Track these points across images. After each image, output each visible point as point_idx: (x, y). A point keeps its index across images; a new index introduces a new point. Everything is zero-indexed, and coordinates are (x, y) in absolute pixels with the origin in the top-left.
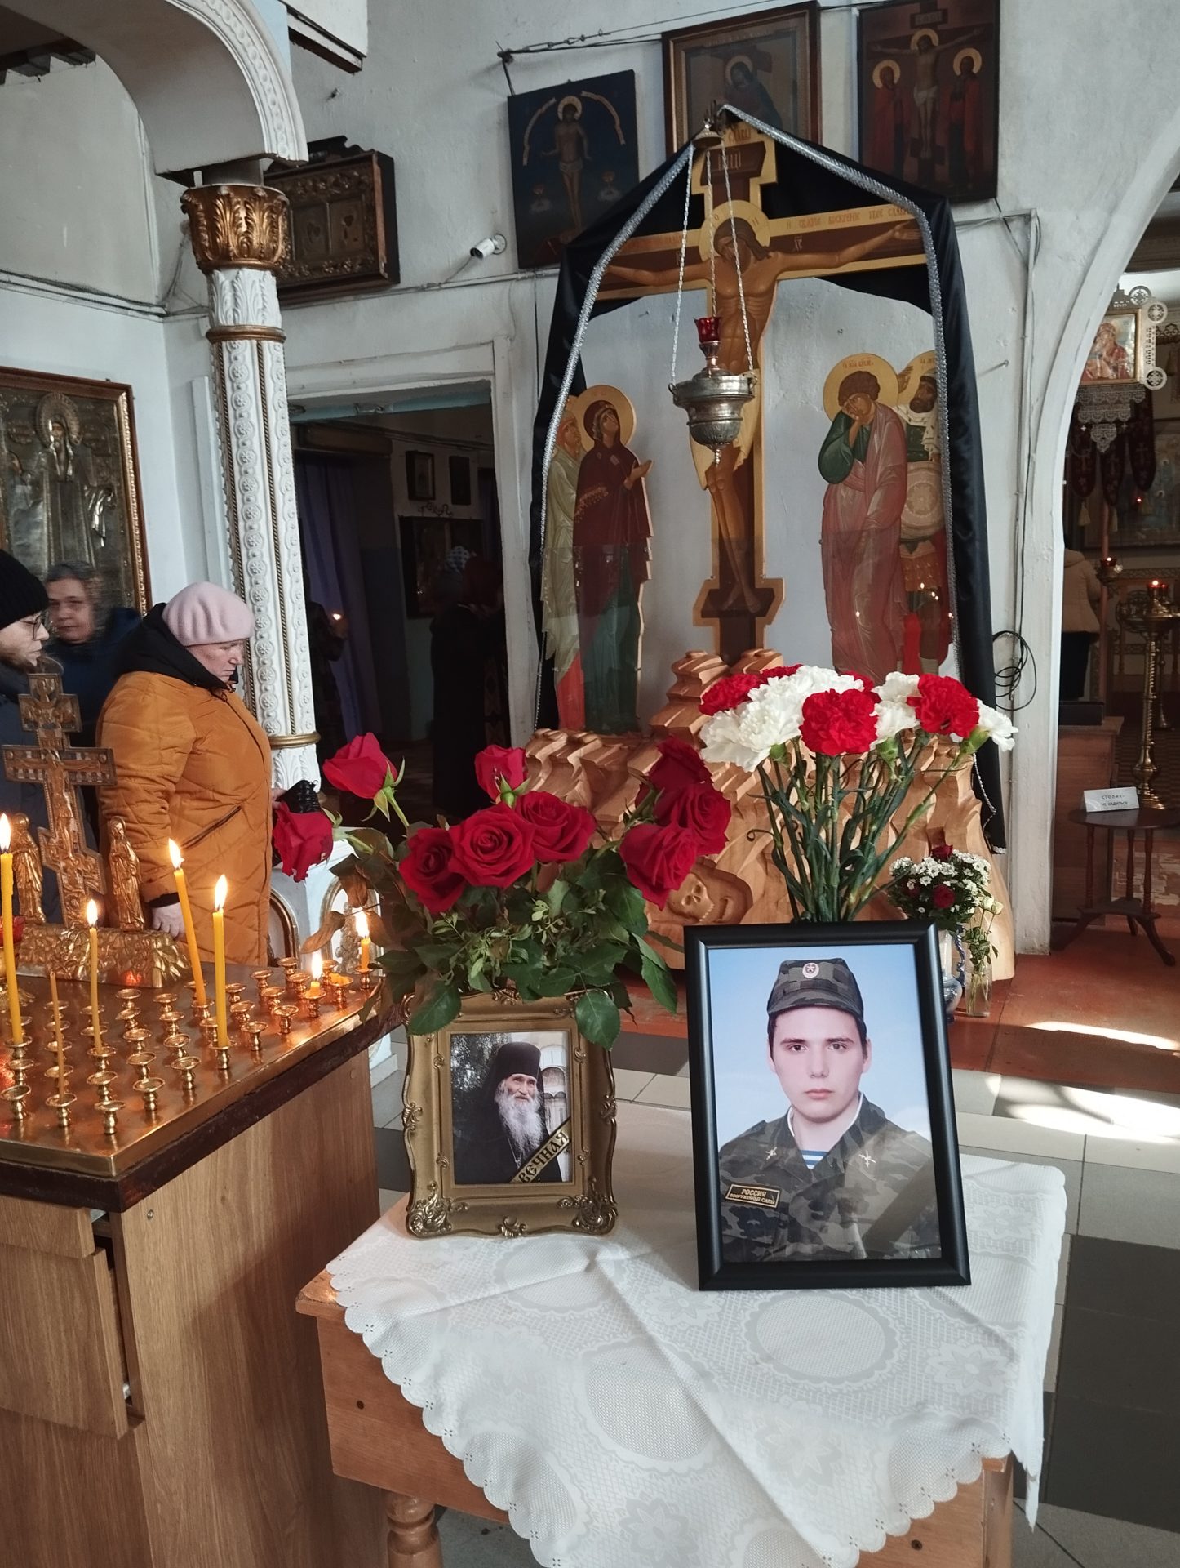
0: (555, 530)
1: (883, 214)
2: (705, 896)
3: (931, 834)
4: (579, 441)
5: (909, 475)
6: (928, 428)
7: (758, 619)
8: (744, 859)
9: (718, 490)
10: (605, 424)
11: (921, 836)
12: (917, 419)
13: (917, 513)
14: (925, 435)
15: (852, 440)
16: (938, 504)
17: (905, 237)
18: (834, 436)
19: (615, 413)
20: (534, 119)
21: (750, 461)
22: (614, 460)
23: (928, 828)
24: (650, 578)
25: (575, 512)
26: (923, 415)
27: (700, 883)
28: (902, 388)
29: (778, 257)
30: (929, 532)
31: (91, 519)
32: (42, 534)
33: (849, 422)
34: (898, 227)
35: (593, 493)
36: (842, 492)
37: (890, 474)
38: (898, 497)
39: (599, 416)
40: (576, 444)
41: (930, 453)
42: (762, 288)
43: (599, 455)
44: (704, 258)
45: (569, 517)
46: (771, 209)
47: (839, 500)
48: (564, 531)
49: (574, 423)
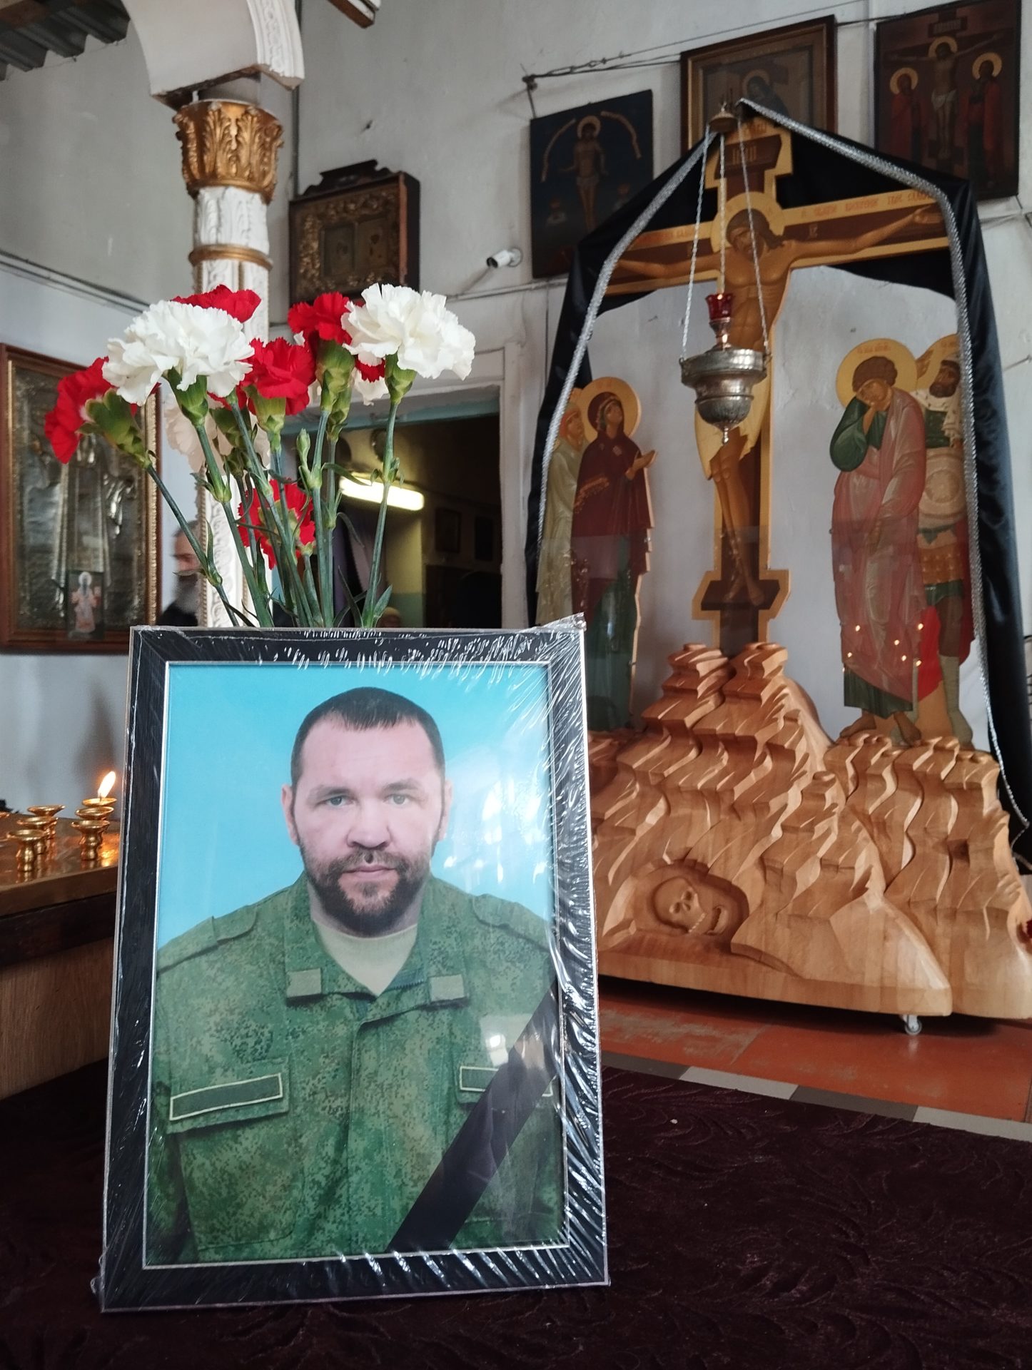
0: (554, 520)
1: (903, 199)
2: (695, 903)
3: (952, 848)
4: (582, 432)
5: (928, 462)
6: (950, 413)
7: (761, 612)
8: (740, 865)
9: (723, 479)
10: (609, 415)
11: (941, 849)
12: (938, 404)
13: (938, 501)
14: (946, 421)
15: (866, 428)
16: (960, 492)
17: (926, 220)
18: (847, 423)
19: (619, 404)
20: (554, 139)
21: (757, 450)
22: (617, 450)
23: (950, 839)
24: (648, 568)
25: (576, 501)
26: (944, 400)
27: (690, 889)
28: (921, 372)
29: (793, 245)
30: (951, 521)
31: (109, 507)
32: (56, 514)
33: (864, 408)
34: (919, 211)
35: (594, 484)
36: (855, 480)
37: (907, 461)
38: (917, 483)
39: (604, 408)
40: (579, 435)
41: (952, 439)
42: (775, 276)
43: (602, 446)
44: (715, 249)
45: (568, 507)
46: (786, 200)
47: (851, 490)
48: (562, 523)
49: (578, 415)
